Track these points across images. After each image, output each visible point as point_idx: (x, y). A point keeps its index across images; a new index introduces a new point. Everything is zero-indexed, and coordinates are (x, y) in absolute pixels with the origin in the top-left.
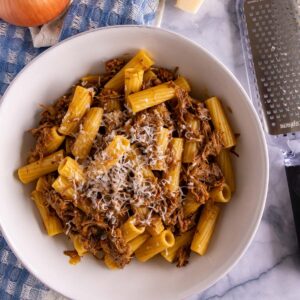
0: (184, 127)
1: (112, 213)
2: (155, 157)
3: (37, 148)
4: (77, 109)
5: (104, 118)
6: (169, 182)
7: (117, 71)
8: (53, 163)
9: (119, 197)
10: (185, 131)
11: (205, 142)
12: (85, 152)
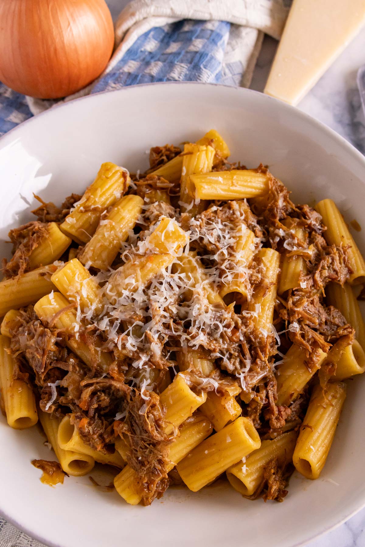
0: (281, 232)
1: (144, 358)
2: (231, 268)
3: (18, 254)
4: (99, 192)
5: (143, 211)
6: (255, 314)
7: (169, 158)
8: (43, 275)
9: (161, 328)
10: (282, 240)
11: (319, 257)
12: (104, 255)
